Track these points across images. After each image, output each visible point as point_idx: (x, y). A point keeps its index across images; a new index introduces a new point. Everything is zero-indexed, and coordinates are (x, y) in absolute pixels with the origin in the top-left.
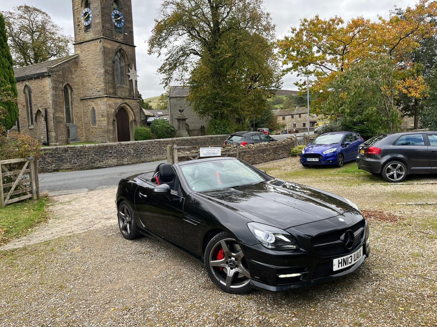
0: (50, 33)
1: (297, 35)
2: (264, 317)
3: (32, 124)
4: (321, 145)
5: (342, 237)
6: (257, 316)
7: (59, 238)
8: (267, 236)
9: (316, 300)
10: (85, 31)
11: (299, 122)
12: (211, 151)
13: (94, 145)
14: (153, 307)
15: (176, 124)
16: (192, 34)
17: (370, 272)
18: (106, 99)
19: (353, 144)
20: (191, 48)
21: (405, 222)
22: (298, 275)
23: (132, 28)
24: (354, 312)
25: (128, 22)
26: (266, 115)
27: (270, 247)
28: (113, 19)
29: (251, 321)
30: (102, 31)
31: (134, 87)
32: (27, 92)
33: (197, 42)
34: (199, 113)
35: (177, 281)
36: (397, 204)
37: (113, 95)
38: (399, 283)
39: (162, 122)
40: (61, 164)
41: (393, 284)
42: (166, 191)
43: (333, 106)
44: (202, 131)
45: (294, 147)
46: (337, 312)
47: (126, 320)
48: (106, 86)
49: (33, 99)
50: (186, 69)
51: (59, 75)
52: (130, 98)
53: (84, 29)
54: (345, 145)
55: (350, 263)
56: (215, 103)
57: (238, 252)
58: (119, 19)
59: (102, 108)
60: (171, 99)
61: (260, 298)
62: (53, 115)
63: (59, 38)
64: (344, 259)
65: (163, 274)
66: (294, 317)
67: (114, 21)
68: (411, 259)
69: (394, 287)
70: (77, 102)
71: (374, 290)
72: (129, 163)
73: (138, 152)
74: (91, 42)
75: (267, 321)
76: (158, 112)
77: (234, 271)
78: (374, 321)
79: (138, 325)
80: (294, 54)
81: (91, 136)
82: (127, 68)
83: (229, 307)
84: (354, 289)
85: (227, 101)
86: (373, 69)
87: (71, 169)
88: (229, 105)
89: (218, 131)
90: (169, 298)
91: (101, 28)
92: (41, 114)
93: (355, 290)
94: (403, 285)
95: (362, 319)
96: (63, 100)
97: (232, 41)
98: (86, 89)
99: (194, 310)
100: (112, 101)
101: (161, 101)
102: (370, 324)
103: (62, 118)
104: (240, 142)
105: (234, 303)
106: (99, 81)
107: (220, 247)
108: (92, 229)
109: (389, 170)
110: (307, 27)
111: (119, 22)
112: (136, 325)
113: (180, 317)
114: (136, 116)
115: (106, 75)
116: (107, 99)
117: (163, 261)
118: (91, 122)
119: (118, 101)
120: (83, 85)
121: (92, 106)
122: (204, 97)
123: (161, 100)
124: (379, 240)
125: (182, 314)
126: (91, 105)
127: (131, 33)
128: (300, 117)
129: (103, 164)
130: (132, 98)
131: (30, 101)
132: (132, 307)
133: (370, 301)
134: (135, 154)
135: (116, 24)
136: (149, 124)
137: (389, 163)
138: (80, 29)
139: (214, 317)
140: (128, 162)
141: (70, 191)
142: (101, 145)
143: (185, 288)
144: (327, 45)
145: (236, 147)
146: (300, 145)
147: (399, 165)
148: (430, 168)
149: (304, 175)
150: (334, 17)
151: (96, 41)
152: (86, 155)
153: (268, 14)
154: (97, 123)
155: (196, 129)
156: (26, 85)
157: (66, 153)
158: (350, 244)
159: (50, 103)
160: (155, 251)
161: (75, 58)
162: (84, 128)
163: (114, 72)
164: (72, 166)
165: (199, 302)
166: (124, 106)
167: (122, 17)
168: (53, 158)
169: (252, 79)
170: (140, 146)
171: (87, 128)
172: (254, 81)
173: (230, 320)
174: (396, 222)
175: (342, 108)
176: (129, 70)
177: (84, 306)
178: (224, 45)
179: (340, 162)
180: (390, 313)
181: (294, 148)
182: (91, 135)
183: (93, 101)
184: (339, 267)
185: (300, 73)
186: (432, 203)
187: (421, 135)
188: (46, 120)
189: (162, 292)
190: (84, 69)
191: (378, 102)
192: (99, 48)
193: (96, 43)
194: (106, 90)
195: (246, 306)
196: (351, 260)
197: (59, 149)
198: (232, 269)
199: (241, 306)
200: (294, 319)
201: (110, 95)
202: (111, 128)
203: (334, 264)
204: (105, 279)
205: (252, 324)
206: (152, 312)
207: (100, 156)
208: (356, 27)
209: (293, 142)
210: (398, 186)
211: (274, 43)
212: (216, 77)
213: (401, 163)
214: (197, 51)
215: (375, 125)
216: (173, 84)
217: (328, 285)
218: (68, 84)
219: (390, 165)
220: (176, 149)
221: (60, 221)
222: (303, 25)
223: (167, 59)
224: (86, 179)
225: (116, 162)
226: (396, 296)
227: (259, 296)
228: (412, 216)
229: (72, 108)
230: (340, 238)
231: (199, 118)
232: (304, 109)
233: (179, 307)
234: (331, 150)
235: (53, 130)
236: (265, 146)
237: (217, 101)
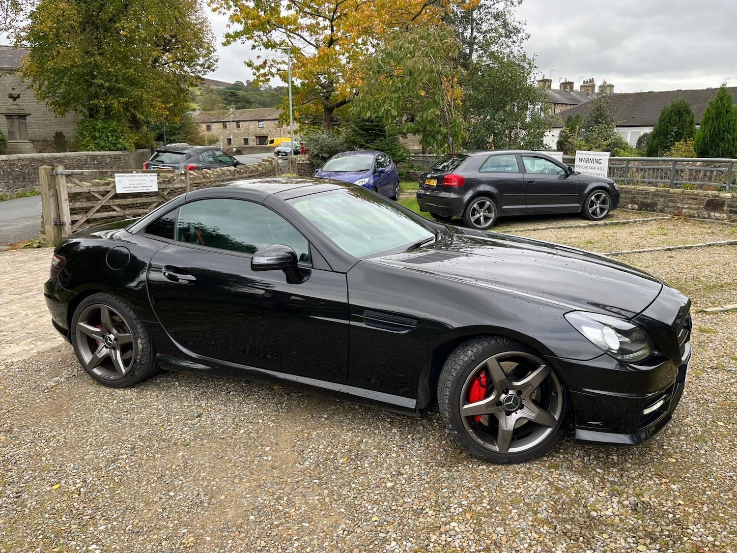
11: (236, 135)
12: (138, 180)
22: (662, 402)
34: (54, 104)
44: (59, 142)
54: (378, 174)
56: (91, 85)
66: (667, 482)
80: (251, 4)
85: (117, 82)
88: (121, 92)
89: (102, 143)
109: (474, 212)
122: (65, 70)
128: (238, 126)
133: (719, 423)
137: (475, 200)
145: (185, 174)
146: (283, 173)
147: (488, 203)
148: (525, 206)
155: (38, 138)
185: (257, 43)
195: (568, 483)
199: (560, 486)
200: (673, 486)
205: (628, 518)
212: (90, 31)
213: (490, 199)
219: (476, 204)
220: (62, 174)
231: (52, 114)
232: (244, 113)
234: (361, 181)
236: (232, 173)
237: (98, 81)
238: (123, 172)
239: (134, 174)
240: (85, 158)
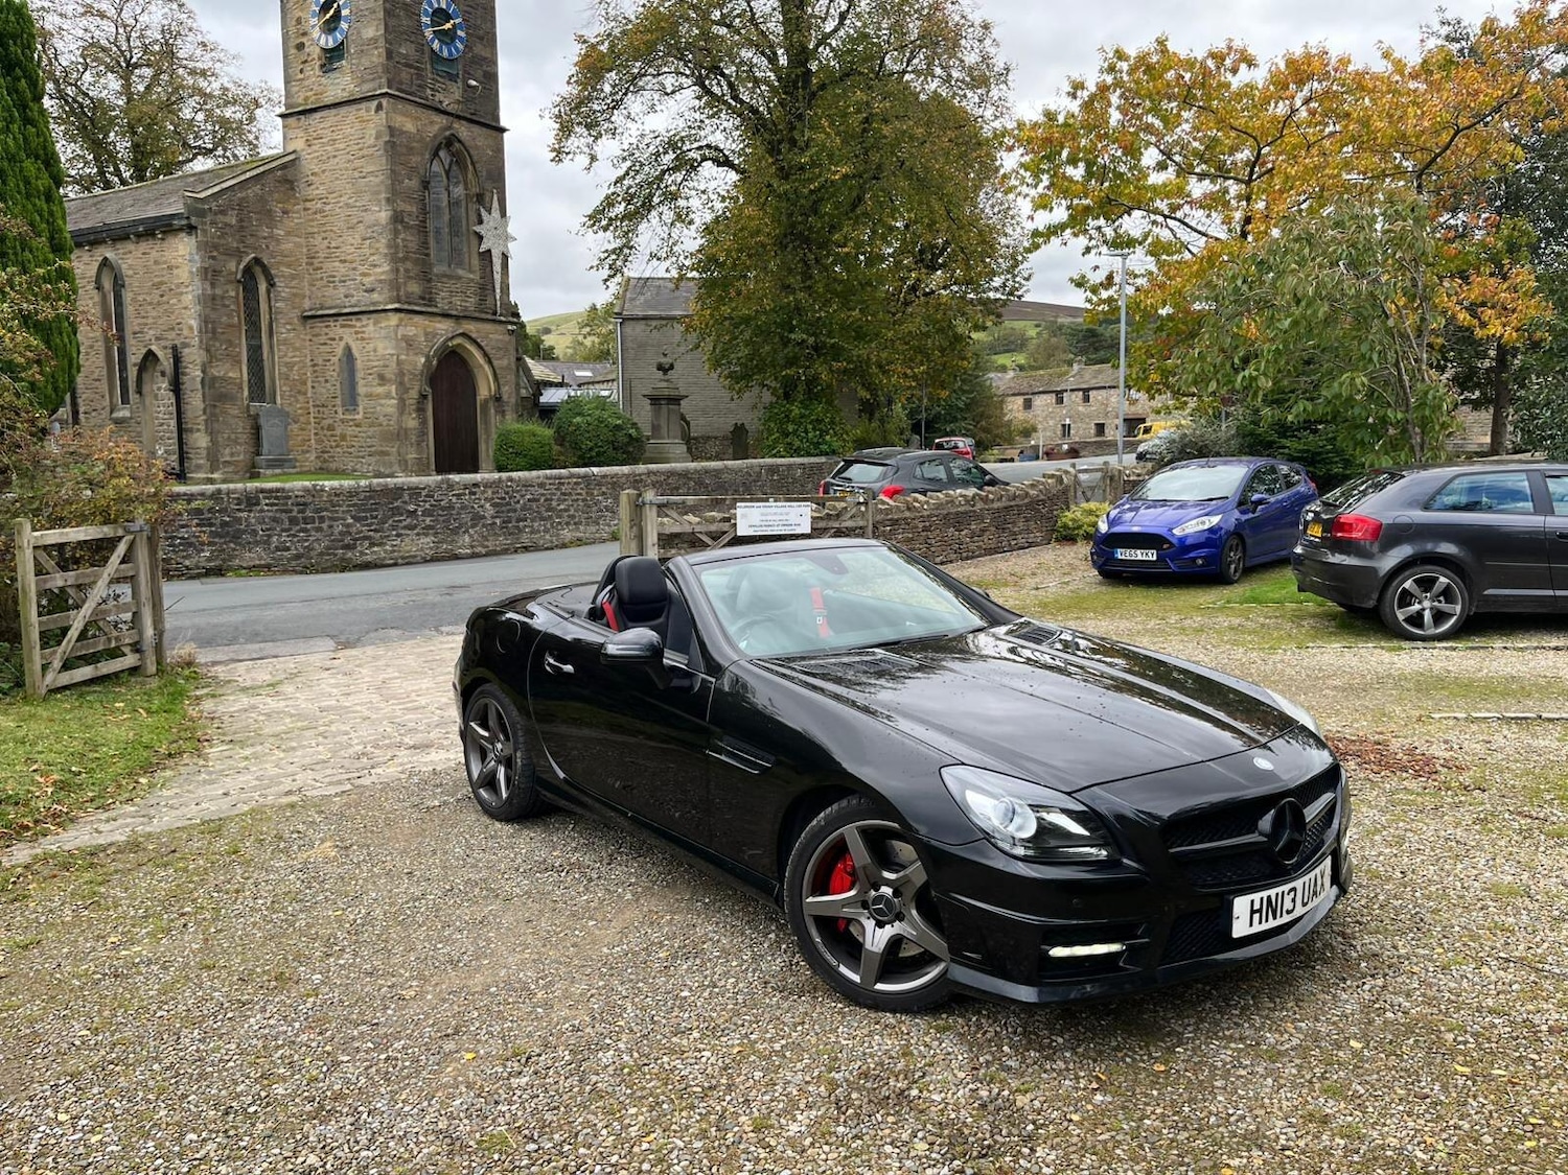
0: (193, 72)
1: (1087, 106)
2: (997, 1090)
3: (125, 400)
4: (1164, 503)
5: (1266, 823)
6: (971, 1086)
7: (253, 810)
8: (1010, 814)
9: (1169, 1034)
10: (322, 66)
11: (1080, 417)
12: (774, 514)
13: (352, 482)
14: (612, 1052)
15: (643, 415)
16: (708, 92)
17: (1351, 945)
18: (394, 319)
19: (1277, 502)
20: (705, 143)
21: (1466, 778)
22: (1114, 947)
23: (495, 63)
24: (1303, 1077)
25: (481, 39)
26: (964, 392)
27: (1020, 851)
28: (427, 26)
29: (952, 1101)
30: (387, 70)
31: (497, 277)
32: (107, 284)
33: (728, 122)
34: (730, 376)
35: (685, 967)
36: (1437, 716)
37: (419, 305)
38: (1453, 985)
39: (597, 408)
40: (234, 550)
41: (1430, 985)
42: (648, 653)
43: (1215, 367)
44: (739, 442)
45: (1068, 509)
46: (1242, 1077)
47: (519, 1093)
48: (397, 270)
49: (129, 310)
50: (683, 218)
51: (226, 225)
52: (484, 316)
53: (320, 59)
54: (1249, 506)
55: (1288, 912)
56: (786, 342)
57: (904, 867)
58: (448, 26)
59: (380, 351)
60: (627, 323)
61: (979, 1027)
62: (203, 372)
63: (225, 89)
64: (1269, 897)
65: (634, 941)
66: (1096, 1090)
67: (429, 33)
68: (1490, 903)
69: (1435, 998)
70: (288, 327)
71: (1366, 1008)
72: (476, 550)
73: (508, 511)
74: (343, 110)
75: (1007, 1105)
76: (578, 369)
77: (888, 931)
78: (1371, 1109)
79: (562, 1109)
80: (1077, 173)
81: (338, 449)
82: (473, 207)
83: (872, 1056)
84: (1297, 1000)
85: (830, 335)
86: (1362, 239)
87: (267, 569)
88: (836, 352)
89: (797, 443)
90: (664, 1021)
91: (383, 60)
92: (158, 368)
93: (1301, 1004)
94: (1466, 991)
95: (1331, 1102)
96: (239, 317)
97: (855, 121)
98: (322, 279)
99: (754, 1062)
100: (415, 327)
101: (588, 329)
102: (1357, 1119)
103: (235, 384)
104: (879, 484)
105: (889, 1042)
106: (372, 251)
107: (840, 849)
108: (366, 781)
109: (1406, 599)
110: (1126, 78)
111: (447, 37)
112: (555, 1108)
113: (706, 1085)
114: (502, 381)
115: (396, 233)
116: (401, 320)
117: (629, 896)
118: (338, 401)
119: (438, 325)
120: (312, 264)
121: (342, 344)
122: (746, 320)
123: (587, 325)
124: (1376, 838)
125: (713, 1077)
126: (341, 339)
127: (491, 79)
128: (1086, 399)
129: (386, 551)
130: (489, 317)
131: (120, 316)
132: (538, 1051)
133: (1353, 1043)
134: (498, 521)
135: (436, 45)
136: (547, 413)
137: (1407, 573)
138: (306, 61)
139: (822, 1088)
140: (472, 547)
141: (269, 648)
142: (379, 484)
143: (717, 990)
144: (1196, 144)
145: (866, 504)
146: (1088, 501)
147: (1442, 579)
148: (1550, 593)
149: (1107, 610)
150: (1222, 46)
151: (364, 105)
152: (322, 519)
153: (986, 27)
154: (362, 404)
155: (715, 434)
156: (106, 259)
157: (250, 511)
158: (1291, 848)
159: (191, 328)
160: (601, 862)
161: (284, 167)
162: (312, 420)
163: (425, 222)
164: (273, 559)
165: (769, 1036)
166: (459, 345)
167: (457, 21)
168: (204, 525)
169: (922, 261)
170: (518, 491)
171: (325, 423)
172: (927, 267)
173: (881, 1097)
174: (1434, 776)
175: (1247, 373)
176: (480, 215)
177: (370, 1045)
178: (824, 135)
179: (1233, 566)
180: (1423, 1084)
181: (1067, 513)
182: (337, 446)
183: (350, 326)
184: (1251, 925)
185: (1093, 242)
186: (1557, 716)
187: (1524, 476)
188: (176, 387)
189: (637, 1000)
190: (319, 206)
191: (1375, 357)
192: (374, 132)
193: (363, 113)
194: (394, 285)
195: (932, 1052)
196: (1294, 900)
197: (228, 494)
198: (880, 924)
199: (915, 1052)
200: (1099, 1097)
201: (409, 303)
202: (412, 422)
203: (1235, 915)
204: (431, 953)
205: (957, 1111)
206: (607, 1067)
207: (372, 524)
208: (1300, 83)
209: (1065, 492)
210: (1435, 652)
211: (1005, 132)
212: (794, 248)
213: (1448, 572)
214: (727, 153)
215: (1359, 437)
216: (637, 268)
217: (1208, 988)
218: (257, 261)
219: (1410, 581)
220: (651, 504)
221: (248, 752)
222: (1111, 69)
223: (619, 180)
224: (326, 606)
225: (431, 548)
226: (1443, 1029)
227: (974, 1019)
228: (1489, 759)
229: (271, 347)
230: (1256, 828)
231: (726, 394)
232: (1100, 372)
233: (700, 1051)
234: (1203, 523)
235: (202, 427)
236: (967, 502)
237: (796, 336)
238: (751, 500)
239: (771, 503)
240: (758, 469)
